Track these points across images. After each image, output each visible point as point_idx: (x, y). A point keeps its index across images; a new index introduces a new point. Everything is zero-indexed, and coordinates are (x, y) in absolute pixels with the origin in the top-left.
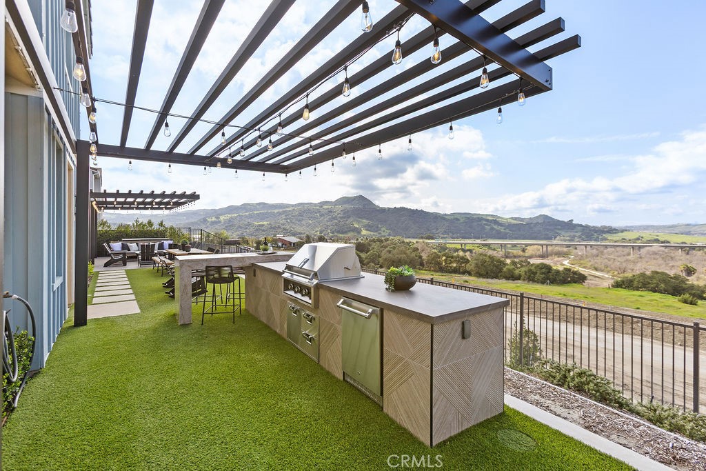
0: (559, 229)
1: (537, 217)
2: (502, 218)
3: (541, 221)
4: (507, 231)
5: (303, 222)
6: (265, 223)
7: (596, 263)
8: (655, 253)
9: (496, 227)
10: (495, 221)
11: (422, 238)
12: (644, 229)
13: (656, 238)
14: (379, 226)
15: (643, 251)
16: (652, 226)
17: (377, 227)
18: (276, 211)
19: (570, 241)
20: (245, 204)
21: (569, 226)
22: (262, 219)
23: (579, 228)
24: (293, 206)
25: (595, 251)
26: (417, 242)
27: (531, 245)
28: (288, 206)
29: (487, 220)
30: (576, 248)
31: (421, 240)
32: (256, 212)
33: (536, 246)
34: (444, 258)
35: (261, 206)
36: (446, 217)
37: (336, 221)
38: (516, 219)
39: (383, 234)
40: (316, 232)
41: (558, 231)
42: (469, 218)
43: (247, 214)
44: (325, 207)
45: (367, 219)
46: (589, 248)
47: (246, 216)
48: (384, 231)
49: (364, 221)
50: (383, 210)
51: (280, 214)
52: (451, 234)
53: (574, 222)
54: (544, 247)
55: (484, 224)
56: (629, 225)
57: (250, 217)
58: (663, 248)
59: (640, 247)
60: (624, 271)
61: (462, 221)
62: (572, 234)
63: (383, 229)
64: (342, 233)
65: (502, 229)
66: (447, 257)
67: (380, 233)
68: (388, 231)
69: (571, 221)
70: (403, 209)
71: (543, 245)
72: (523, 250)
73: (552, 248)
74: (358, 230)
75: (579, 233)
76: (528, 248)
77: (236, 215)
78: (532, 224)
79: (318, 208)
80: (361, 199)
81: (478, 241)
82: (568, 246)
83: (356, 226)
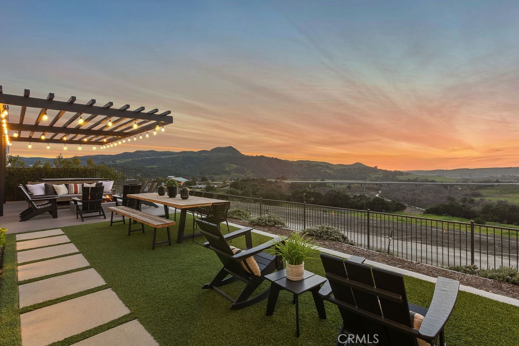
0: (369, 173)
1: (354, 164)
2: (332, 165)
3: (357, 166)
4: (335, 173)
6: (155, 166)
8: (429, 189)
9: (328, 171)
12: (418, 173)
13: (426, 178)
14: (245, 169)
17: (244, 171)
18: (164, 157)
20: (137, 152)
21: (375, 170)
22: (153, 163)
23: (381, 172)
24: (177, 153)
26: (276, 182)
29: (322, 166)
32: (147, 158)
34: (305, 194)
35: (151, 153)
36: (294, 163)
39: (249, 176)
40: (197, 174)
41: (368, 174)
42: (309, 165)
43: (140, 159)
44: (203, 155)
45: (236, 164)
46: (390, 185)
49: (234, 165)
50: (248, 158)
51: (167, 159)
52: (297, 176)
53: (378, 168)
54: (363, 185)
55: (321, 169)
56: (409, 170)
57: (143, 161)
61: (304, 166)
63: (248, 172)
64: (217, 175)
65: (332, 172)
66: (307, 193)
67: (246, 175)
68: (251, 173)
69: (376, 167)
70: (262, 157)
71: (361, 184)
72: (349, 187)
73: (367, 185)
74: (228, 173)
75: (382, 176)
76: (352, 185)
77: (130, 160)
78: (351, 168)
79: (197, 155)
80: (231, 149)
81: (319, 181)
82: (377, 184)
83: (228, 169)
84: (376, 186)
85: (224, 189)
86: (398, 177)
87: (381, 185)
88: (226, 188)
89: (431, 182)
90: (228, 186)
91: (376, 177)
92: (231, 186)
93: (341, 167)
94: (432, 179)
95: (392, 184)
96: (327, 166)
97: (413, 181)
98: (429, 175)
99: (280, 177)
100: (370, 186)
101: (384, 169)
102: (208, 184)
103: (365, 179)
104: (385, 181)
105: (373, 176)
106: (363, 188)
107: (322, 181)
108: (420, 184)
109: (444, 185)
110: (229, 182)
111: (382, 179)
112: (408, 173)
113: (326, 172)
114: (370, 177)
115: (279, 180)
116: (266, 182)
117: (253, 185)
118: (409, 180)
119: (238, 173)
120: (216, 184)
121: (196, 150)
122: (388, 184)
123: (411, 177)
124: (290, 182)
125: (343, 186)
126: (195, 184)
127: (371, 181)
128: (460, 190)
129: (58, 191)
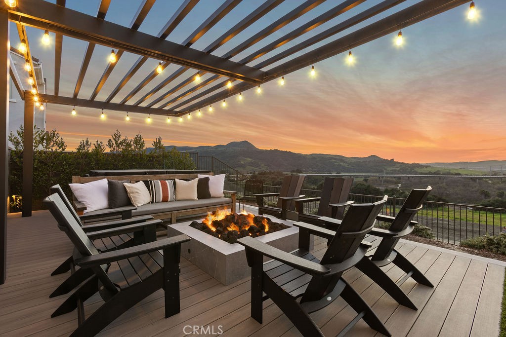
0: (385, 166)
1: (369, 157)
2: (345, 158)
3: (372, 160)
4: (350, 167)
9: (342, 164)
14: (260, 163)
17: (258, 164)
21: (392, 163)
23: (399, 165)
24: (195, 148)
28: (191, 148)
29: (335, 159)
33: (374, 178)
36: (307, 156)
37: (228, 160)
39: (263, 169)
42: (323, 158)
44: (220, 149)
45: (251, 158)
46: (411, 178)
48: (263, 167)
49: (248, 159)
50: (262, 152)
52: (311, 169)
53: (395, 160)
55: (334, 162)
58: (459, 179)
61: (318, 159)
62: (394, 169)
63: (263, 165)
65: (346, 165)
67: (261, 168)
68: (266, 167)
69: (393, 160)
70: (276, 151)
71: (379, 177)
72: (366, 180)
73: (384, 178)
74: (243, 166)
75: (399, 168)
76: (369, 179)
78: (366, 161)
79: (214, 149)
80: (246, 143)
81: (334, 174)
82: (395, 177)
83: (242, 163)
84: (394, 180)
86: (416, 169)
87: (399, 178)
89: (456, 174)
91: (392, 170)
93: (355, 160)
94: (457, 172)
95: (413, 177)
96: (341, 159)
97: (435, 173)
98: (451, 167)
99: (295, 169)
100: (388, 179)
101: (401, 162)
103: (381, 172)
104: (402, 173)
105: (390, 169)
106: (381, 181)
107: (338, 173)
108: (445, 177)
109: (471, 178)
111: (399, 172)
112: (427, 166)
113: (339, 165)
114: (386, 170)
115: (294, 173)
116: (282, 175)
117: (272, 178)
118: (430, 173)
119: (251, 166)
121: (213, 145)
122: (409, 177)
123: (433, 170)
124: (305, 175)
125: (358, 179)
127: (387, 173)
128: (491, 183)
129: (134, 197)
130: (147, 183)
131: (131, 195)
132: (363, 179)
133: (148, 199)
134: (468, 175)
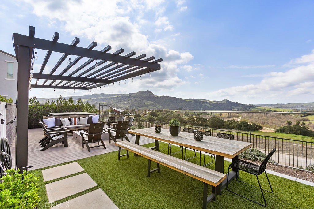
1: (224, 101)
2: (209, 101)
3: (225, 102)
4: (212, 106)
5: (122, 102)
6: (104, 103)
7: (252, 120)
8: (273, 116)
9: (207, 105)
10: (206, 102)
11: (177, 110)
12: (265, 106)
13: (270, 109)
15: (268, 115)
16: (268, 105)
17: (156, 105)
18: (109, 97)
19: (237, 111)
20: (94, 94)
21: (237, 104)
22: (103, 101)
23: (241, 105)
24: (117, 95)
25: (250, 115)
26: (176, 112)
27: (223, 112)
28: (115, 95)
29: (203, 102)
30: (241, 114)
31: (177, 111)
32: (100, 98)
33: (225, 113)
34: (196, 119)
35: (102, 95)
36: (186, 100)
37: (137, 102)
38: (215, 101)
39: (158, 108)
41: (232, 106)
42: (195, 101)
43: (96, 98)
45: (151, 101)
46: (247, 114)
47: (95, 100)
48: (159, 107)
49: (150, 102)
50: (158, 97)
51: (111, 98)
52: (188, 108)
54: (229, 113)
55: (202, 104)
56: (259, 104)
57: (97, 100)
58: (275, 114)
59: (267, 113)
60: (264, 124)
61: (193, 102)
62: (238, 108)
64: (140, 107)
65: (209, 106)
66: (197, 119)
67: (157, 108)
68: (160, 106)
69: (237, 102)
70: (167, 97)
73: (232, 114)
74: (147, 106)
75: (241, 108)
77: (90, 99)
78: (222, 103)
79: (128, 96)
80: (148, 92)
81: (202, 111)
83: (146, 104)
84: (237, 114)
85: (145, 116)
86: (252, 108)
88: (146, 115)
90: (148, 114)
92: (150, 114)
94: (274, 110)
97: (262, 111)
98: (272, 107)
99: (178, 108)
100: (234, 114)
102: (136, 113)
103: (230, 110)
104: (244, 111)
107: (204, 111)
110: (148, 112)
111: (241, 110)
112: (258, 106)
113: (205, 105)
114: (233, 108)
116: (170, 112)
117: (162, 114)
118: (259, 111)
119: (152, 106)
120: (140, 113)
124: (185, 111)
125: (216, 114)
126: (128, 113)
127: (234, 111)
128: (294, 117)
129: (64, 123)
130: (69, 118)
131: (63, 123)
132: (219, 114)
133: (69, 123)
134: (281, 112)
